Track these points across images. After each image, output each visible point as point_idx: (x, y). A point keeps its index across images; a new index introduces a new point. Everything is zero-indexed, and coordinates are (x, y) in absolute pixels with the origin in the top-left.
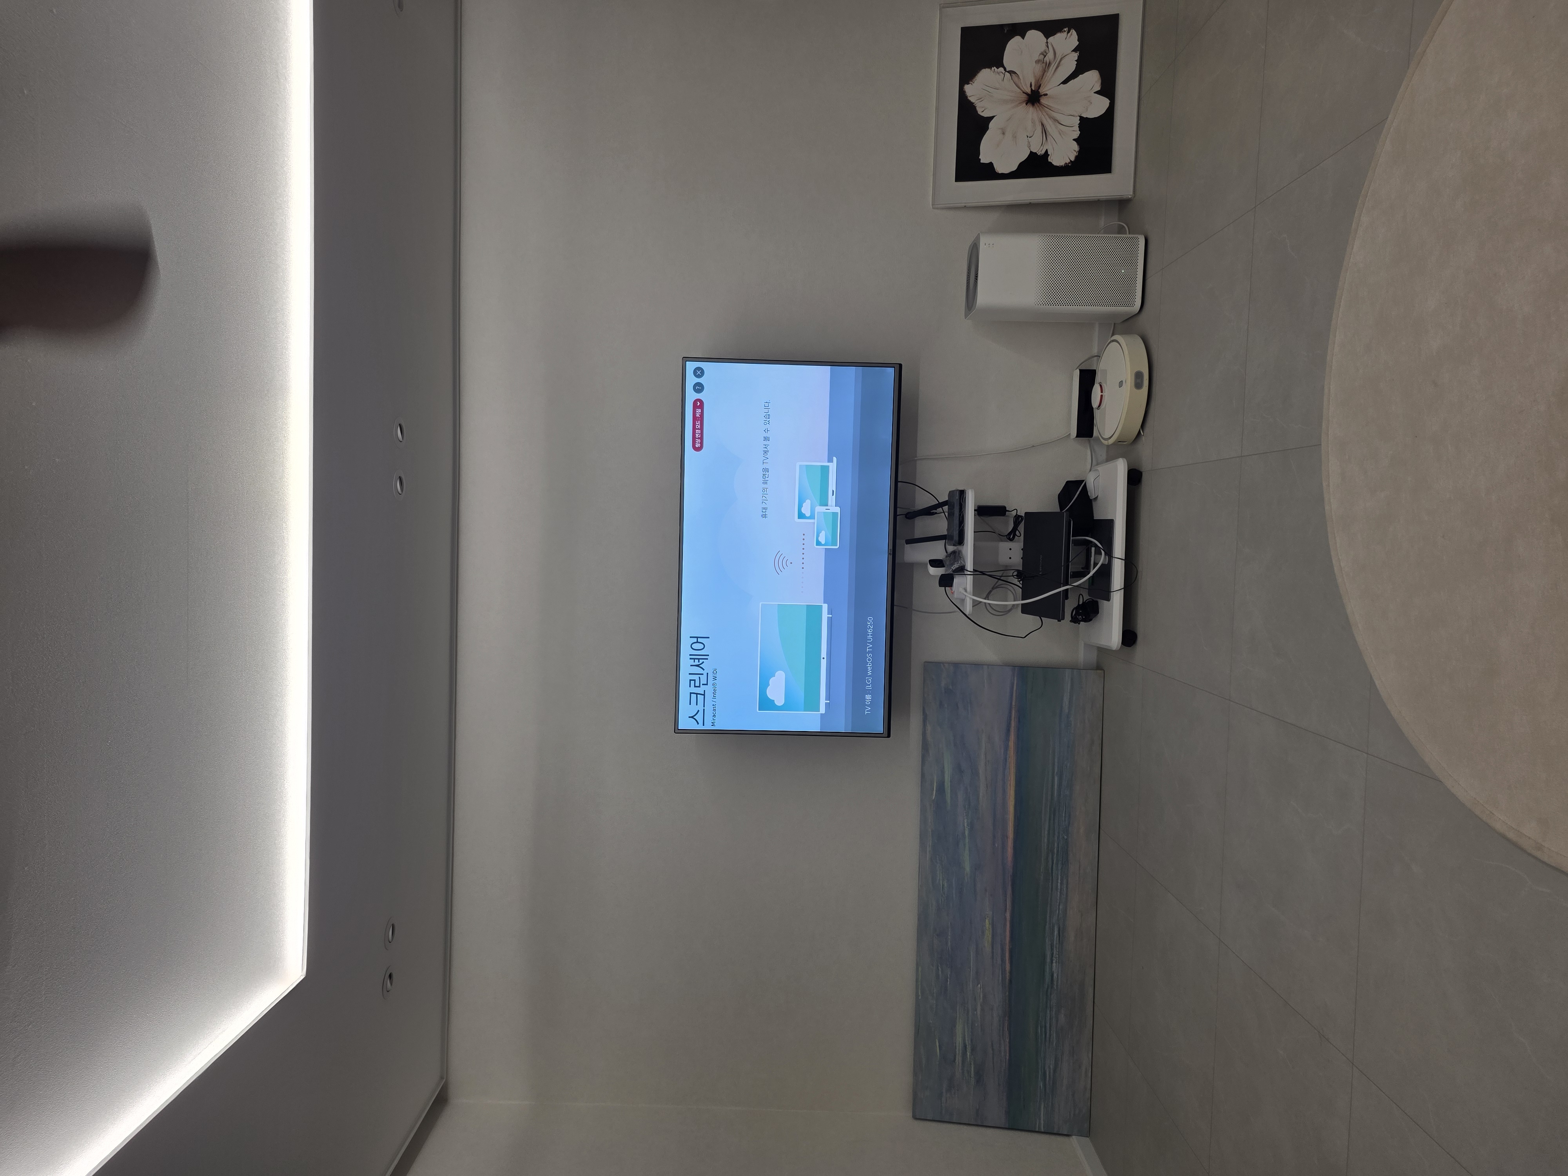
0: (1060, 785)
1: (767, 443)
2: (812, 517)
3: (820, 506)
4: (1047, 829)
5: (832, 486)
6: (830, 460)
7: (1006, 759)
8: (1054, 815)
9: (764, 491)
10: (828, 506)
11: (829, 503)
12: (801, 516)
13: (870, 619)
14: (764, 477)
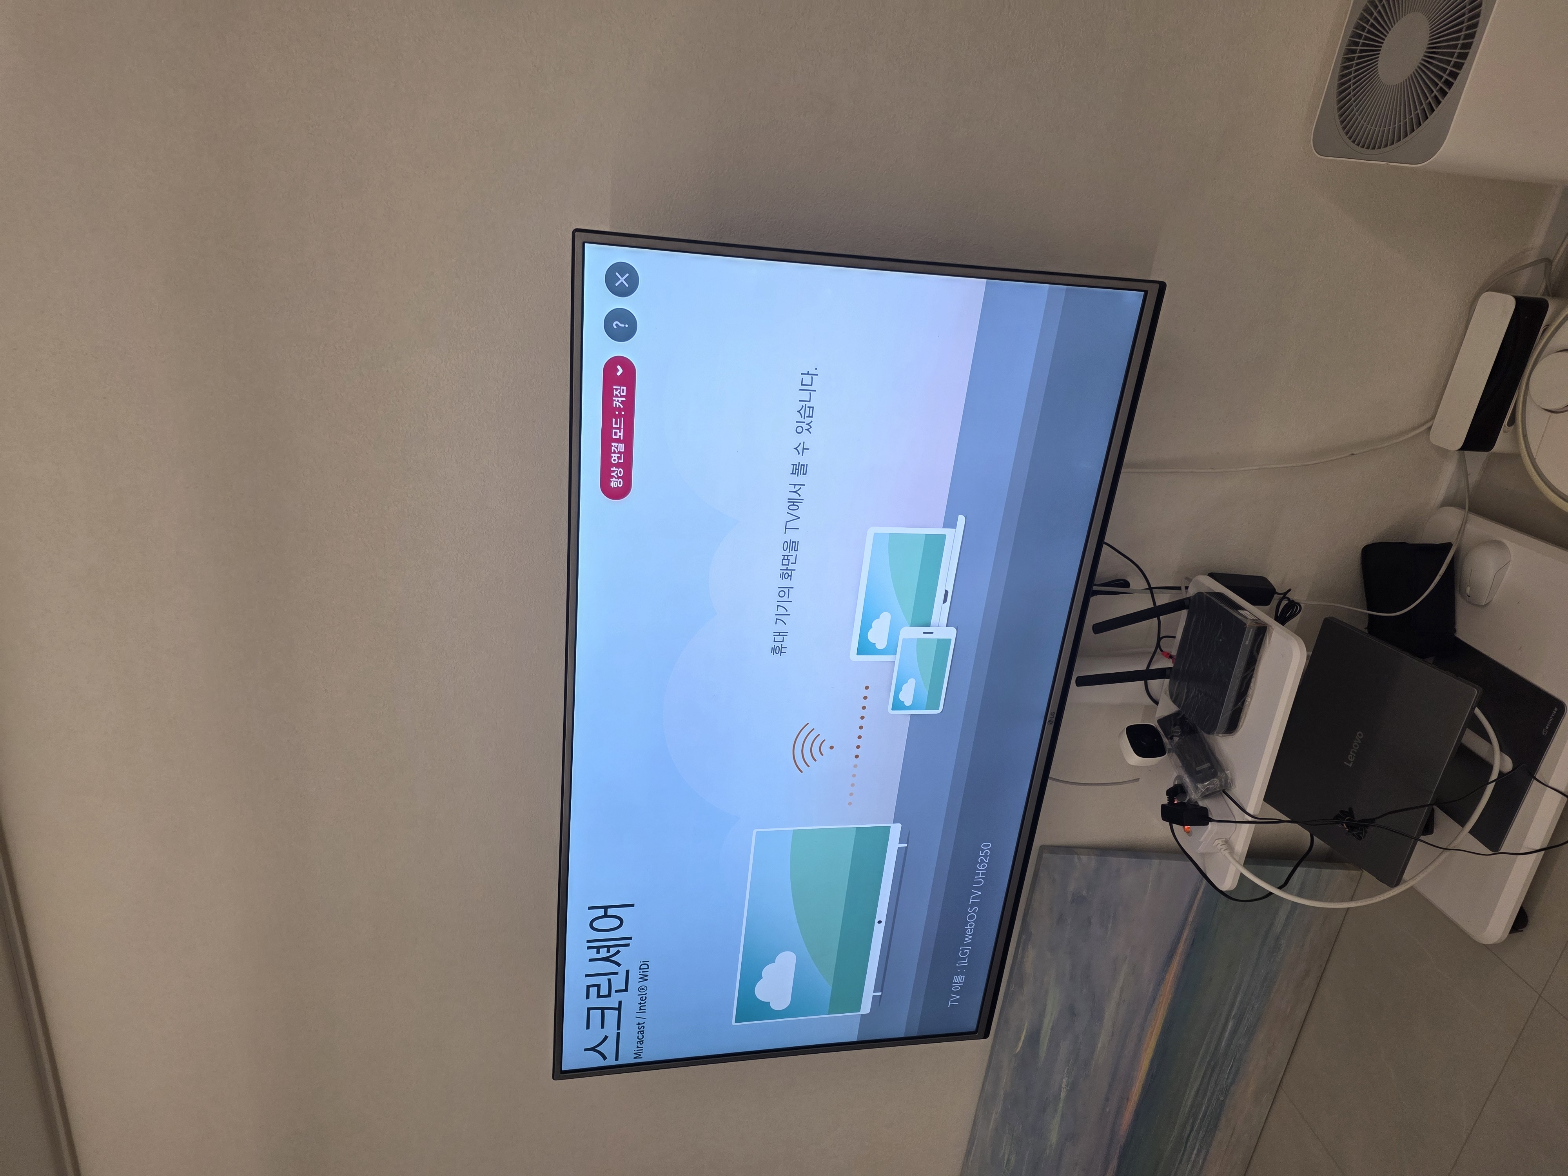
0: (1234, 1031)
1: (800, 479)
2: (890, 650)
3: (912, 626)
4: (1195, 1088)
5: (946, 580)
6: (950, 523)
7: (1154, 999)
8: (1213, 1070)
9: (782, 594)
10: (929, 625)
11: (934, 619)
12: (865, 648)
13: (986, 847)
14: (785, 562)
